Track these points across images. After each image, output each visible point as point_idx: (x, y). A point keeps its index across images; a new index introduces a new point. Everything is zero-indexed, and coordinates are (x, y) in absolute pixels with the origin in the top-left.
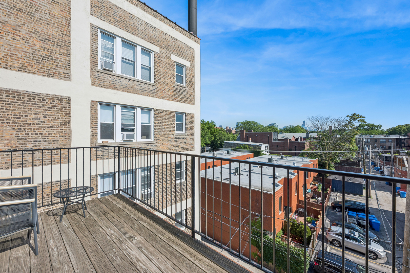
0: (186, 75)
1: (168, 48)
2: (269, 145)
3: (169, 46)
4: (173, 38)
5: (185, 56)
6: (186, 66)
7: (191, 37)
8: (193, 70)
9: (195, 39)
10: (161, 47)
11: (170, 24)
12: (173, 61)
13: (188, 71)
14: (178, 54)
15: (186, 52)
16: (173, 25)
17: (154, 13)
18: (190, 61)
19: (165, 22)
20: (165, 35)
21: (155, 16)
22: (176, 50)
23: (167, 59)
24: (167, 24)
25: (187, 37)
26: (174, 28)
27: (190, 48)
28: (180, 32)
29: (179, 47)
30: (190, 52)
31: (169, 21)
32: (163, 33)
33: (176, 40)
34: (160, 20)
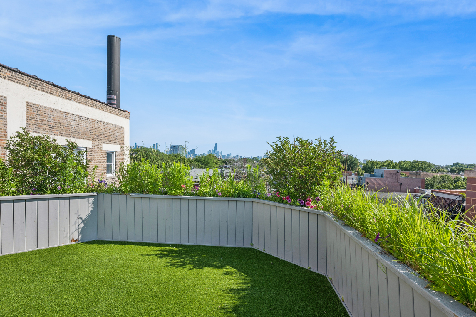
0: (116, 163)
1: (99, 138)
3: (101, 134)
4: (105, 122)
5: (115, 140)
6: (116, 152)
7: (121, 113)
8: (122, 154)
9: (125, 115)
10: (93, 139)
11: (101, 108)
12: (104, 151)
13: (118, 157)
14: (109, 141)
15: (116, 134)
16: (105, 107)
17: (87, 101)
18: (120, 144)
19: (97, 107)
20: (97, 122)
21: (88, 104)
22: (107, 136)
23: (98, 151)
24: (99, 108)
25: (118, 115)
26: (105, 111)
27: (120, 128)
28: (111, 112)
29: (110, 132)
30: (120, 134)
31: (101, 103)
32: (95, 121)
33: (107, 124)
34: (93, 106)
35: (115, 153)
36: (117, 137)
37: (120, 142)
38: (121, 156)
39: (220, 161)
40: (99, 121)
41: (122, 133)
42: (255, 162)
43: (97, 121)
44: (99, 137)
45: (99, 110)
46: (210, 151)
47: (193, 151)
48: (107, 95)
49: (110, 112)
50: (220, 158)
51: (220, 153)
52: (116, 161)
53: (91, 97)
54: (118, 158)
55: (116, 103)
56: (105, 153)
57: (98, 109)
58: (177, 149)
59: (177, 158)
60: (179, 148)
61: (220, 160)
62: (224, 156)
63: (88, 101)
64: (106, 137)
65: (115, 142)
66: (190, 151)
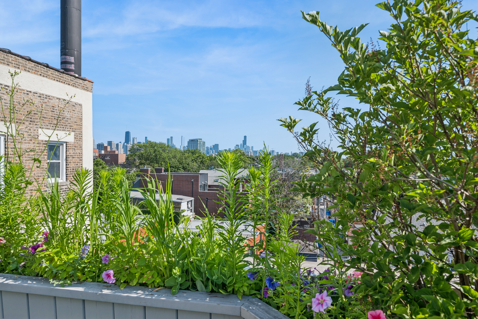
0: (67, 160)
1: (32, 120)
2: (193, 199)
3: (35, 114)
4: (43, 95)
5: (65, 124)
6: (67, 142)
7: (76, 82)
8: (79, 146)
9: (83, 85)
10: (19, 121)
11: (35, 71)
12: (42, 141)
13: (71, 151)
14: (52, 125)
15: (67, 115)
16: (43, 69)
17: (4, 57)
18: (74, 130)
19: (27, 69)
20: (27, 94)
21: (6, 63)
22: (49, 117)
23: (30, 142)
24: (30, 71)
25: (69, 84)
26: (44, 76)
27: (74, 105)
28: (56, 79)
29: (54, 112)
30: (74, 114)
31: (34, 63)
32: (23, 92)
33: (48, 97)
34: (17, 66)
35: (65, 144)
36: (68, 119)
37: (75, 127)
38: (77, 149)
39: (249, 159)
40: (30, 92)
41: (79, 113)
42: (296, 159)
43: (27, 91)
44: (31, 118)
45: (31, 74)
46: (237, 145)
47: (216, 146)
48: (61, 56)
49: (53, 78)
50: (250, 154)
51: (250, 148)
52: (67, 158)
53: (12, 51)
54: (69, 153)
55: (73, 68)
56: (44, 144)
57: (28, 73)
58: (196, 144)
59: (194, 155)
60: (198, 142)
61: (249, 157)
62: (255, 152)
63: (6, 57)
64: (46, 119)
65: (64, 127)
66: (212, 147)
